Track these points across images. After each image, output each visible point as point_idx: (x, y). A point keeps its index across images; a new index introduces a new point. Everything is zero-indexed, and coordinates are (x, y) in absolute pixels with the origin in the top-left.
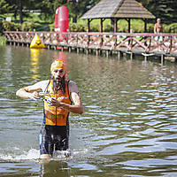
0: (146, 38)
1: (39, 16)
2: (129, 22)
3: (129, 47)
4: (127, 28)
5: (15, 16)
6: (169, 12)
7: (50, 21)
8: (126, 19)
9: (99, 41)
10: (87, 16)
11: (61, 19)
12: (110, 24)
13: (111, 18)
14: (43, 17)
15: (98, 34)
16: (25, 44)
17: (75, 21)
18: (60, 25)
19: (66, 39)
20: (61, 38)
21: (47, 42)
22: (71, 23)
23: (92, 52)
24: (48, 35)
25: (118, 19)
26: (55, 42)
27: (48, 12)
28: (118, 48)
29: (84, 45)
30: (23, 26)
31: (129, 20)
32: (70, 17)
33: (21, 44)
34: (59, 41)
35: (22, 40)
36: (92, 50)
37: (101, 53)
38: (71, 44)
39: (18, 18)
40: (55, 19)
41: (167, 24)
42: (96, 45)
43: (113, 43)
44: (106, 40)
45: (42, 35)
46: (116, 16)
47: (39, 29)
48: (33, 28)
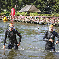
0: (38, 18)
2: (33, 13)
3: (33, 21)
4: (32, 15)
6: (45, 11)
7: (9, 13)
9: (24, 19)
13: (28, 12)
14: (7, 12)
15: (23, 17)
16: (2, 19)
19: (14, 18)
20: (12, 18)
21: (8, 19)
23: (22, 22)
24: (9, 17)
26: (11, 19)
28: (30, 21)
30: (1, 14)
31: (33, 12)
32: (15, 12)
36: (22, 21)
37: (24, 22)
41: (44, 14)
43: (28, 19)
44: (26, 18)
47: (6, 15)
48: (4, 15)
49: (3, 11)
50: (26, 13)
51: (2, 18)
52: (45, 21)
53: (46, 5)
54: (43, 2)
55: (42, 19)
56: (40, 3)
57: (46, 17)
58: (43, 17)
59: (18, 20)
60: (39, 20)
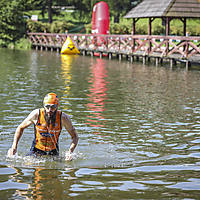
1: (73, 14)
2: (185, 22)
3: (184, 54)
4: (182, 29)
5: (42, 14)
7: (85, 20)
8: (180, 18)
9: (147, 46)
10: (132, 14)
11: (99, 19)
12: (160, 24)
14: (78, 15)
15: (145, 37)
16: (55, 49)
17: (116, 20)
18: (98, 25)
19: (106, 43)
20: (99, 41)
21: (82, 46)
22: (112, 23)
23: (137, 59)
24: (84, 37)
25: (171, 18)
26: (92, 47)
27: (84, 9)
28: (170, 55)
29: (128, 51)
30: (53, 26)
32: (111, 15)
33: (49, 49)
34: (97, 45)
35: (51, 44)
36: (138, 56)
37: (149, 61)
38: (112, 49)
39: (46, 17)
40: (92, 18)
42: (143, 51)
43: (163, 48)
44: (155, 45)
45: (75, 37)
46: (169, 15)
47: (72, 30)
48: (65, 29)
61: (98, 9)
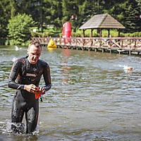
0: (119, 40)
1: (53, 28)
2: (109, 31)
3: (109, 46)
4: (107, 35)
5: (38, 29)
6: (133, 25)
7: (59, 31)
8: (106, 29)
9: (90, 43)
11: (66, 30)
13: (97, 28)
14: (56, 29)
15: (89, 38)
16: (45, 45)
17: (75, 31)
18: (66, 33)
19: (70, 42)
20: (66, 41)
21: (58, 44)
22: (73, 33)
23: (85, 49)
24: (59, 39)
25: (102, 29)
26: (63, 44)
27: (59, 26)
28: (102, 47)
29: (81, 45)
30: (43, 34)
31: (108, 29)
32: (72, 29)
33: (42, 45)
34: (66, 43)
35: (43, 43)
37: (91, 49)
38: (73, 45)
39: (40, 30)
40: (63, 30)
42: (88, 45)
43: (99, 44)
45: (55, 40)
46: (101, 27)
47: (53, 36)
48: (49, 35)
49: (46, 29)
50: (95, 32)
51: (46, 43)
52: (135, 46)
53: (136, 14)
54: (130, 7)
55: (129, 42)
56: (124, 10)
57: (137, 38)
58: (129, 38)
59: (78, 45)
60: (122, 46)
61: (66, 26)
